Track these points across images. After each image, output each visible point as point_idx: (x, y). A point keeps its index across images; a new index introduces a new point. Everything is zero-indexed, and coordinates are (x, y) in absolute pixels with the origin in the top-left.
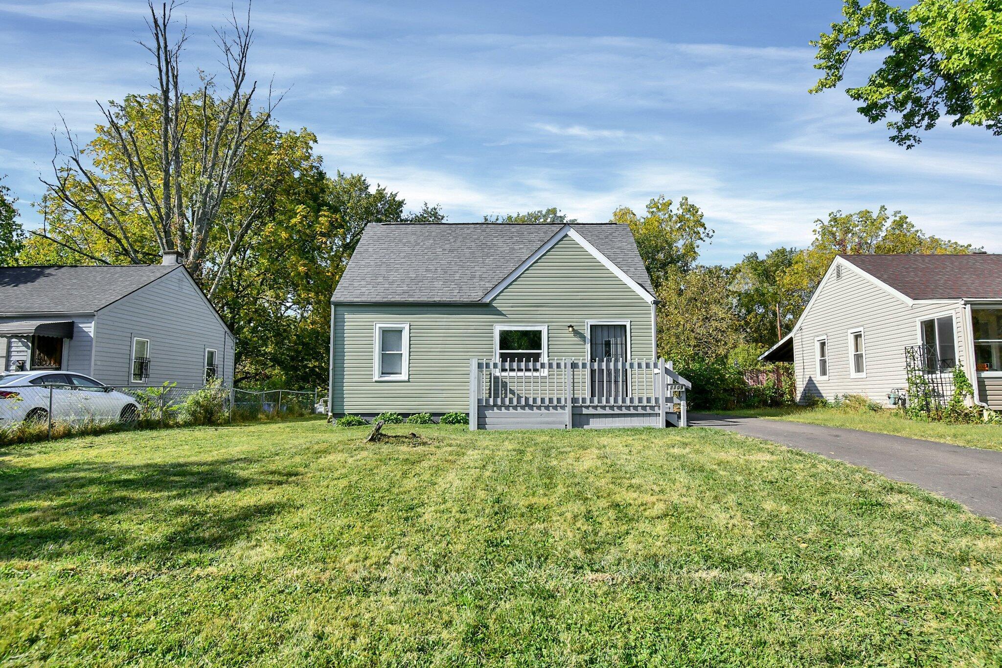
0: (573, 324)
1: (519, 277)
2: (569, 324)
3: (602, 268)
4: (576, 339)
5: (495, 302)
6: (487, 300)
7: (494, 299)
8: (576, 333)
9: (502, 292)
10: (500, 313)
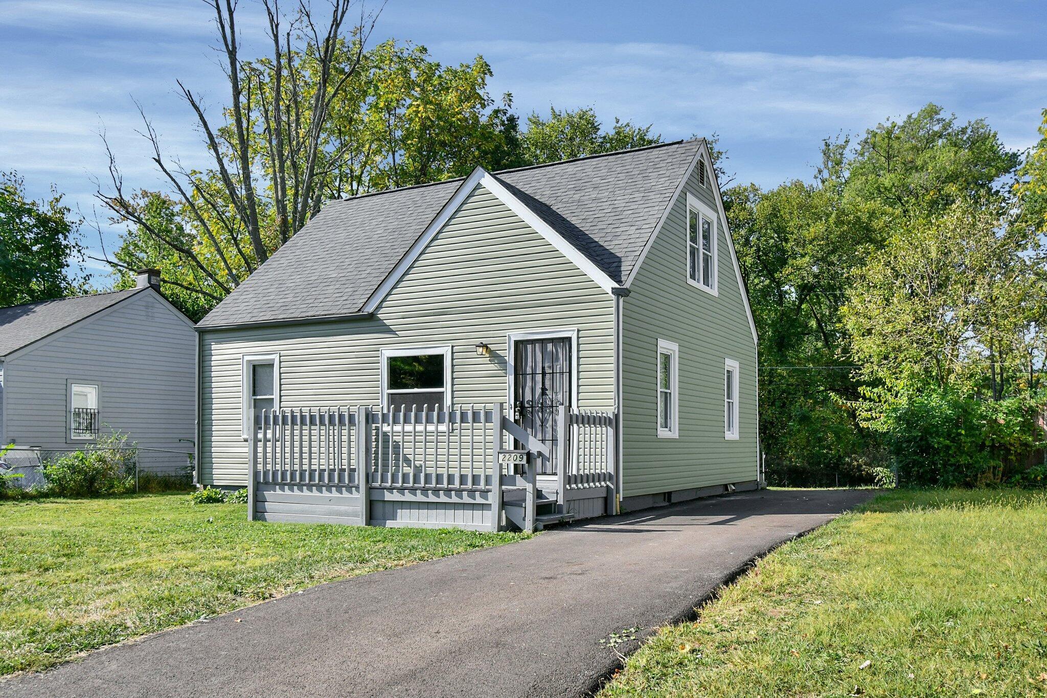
0: (485, 341)
1: (411, 267)
2: (478, 341)
3: (534, 236)
4: (492, 366)
5: (382, 311)
6: (370, 309)
7: (379, 307)
8: (495, 356)
9: (389, 294)
10: (388, 330)
